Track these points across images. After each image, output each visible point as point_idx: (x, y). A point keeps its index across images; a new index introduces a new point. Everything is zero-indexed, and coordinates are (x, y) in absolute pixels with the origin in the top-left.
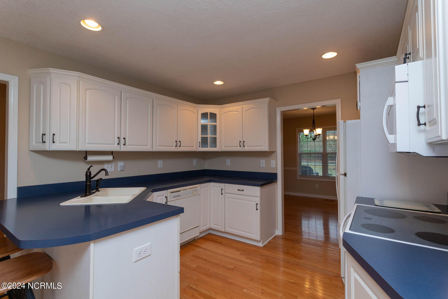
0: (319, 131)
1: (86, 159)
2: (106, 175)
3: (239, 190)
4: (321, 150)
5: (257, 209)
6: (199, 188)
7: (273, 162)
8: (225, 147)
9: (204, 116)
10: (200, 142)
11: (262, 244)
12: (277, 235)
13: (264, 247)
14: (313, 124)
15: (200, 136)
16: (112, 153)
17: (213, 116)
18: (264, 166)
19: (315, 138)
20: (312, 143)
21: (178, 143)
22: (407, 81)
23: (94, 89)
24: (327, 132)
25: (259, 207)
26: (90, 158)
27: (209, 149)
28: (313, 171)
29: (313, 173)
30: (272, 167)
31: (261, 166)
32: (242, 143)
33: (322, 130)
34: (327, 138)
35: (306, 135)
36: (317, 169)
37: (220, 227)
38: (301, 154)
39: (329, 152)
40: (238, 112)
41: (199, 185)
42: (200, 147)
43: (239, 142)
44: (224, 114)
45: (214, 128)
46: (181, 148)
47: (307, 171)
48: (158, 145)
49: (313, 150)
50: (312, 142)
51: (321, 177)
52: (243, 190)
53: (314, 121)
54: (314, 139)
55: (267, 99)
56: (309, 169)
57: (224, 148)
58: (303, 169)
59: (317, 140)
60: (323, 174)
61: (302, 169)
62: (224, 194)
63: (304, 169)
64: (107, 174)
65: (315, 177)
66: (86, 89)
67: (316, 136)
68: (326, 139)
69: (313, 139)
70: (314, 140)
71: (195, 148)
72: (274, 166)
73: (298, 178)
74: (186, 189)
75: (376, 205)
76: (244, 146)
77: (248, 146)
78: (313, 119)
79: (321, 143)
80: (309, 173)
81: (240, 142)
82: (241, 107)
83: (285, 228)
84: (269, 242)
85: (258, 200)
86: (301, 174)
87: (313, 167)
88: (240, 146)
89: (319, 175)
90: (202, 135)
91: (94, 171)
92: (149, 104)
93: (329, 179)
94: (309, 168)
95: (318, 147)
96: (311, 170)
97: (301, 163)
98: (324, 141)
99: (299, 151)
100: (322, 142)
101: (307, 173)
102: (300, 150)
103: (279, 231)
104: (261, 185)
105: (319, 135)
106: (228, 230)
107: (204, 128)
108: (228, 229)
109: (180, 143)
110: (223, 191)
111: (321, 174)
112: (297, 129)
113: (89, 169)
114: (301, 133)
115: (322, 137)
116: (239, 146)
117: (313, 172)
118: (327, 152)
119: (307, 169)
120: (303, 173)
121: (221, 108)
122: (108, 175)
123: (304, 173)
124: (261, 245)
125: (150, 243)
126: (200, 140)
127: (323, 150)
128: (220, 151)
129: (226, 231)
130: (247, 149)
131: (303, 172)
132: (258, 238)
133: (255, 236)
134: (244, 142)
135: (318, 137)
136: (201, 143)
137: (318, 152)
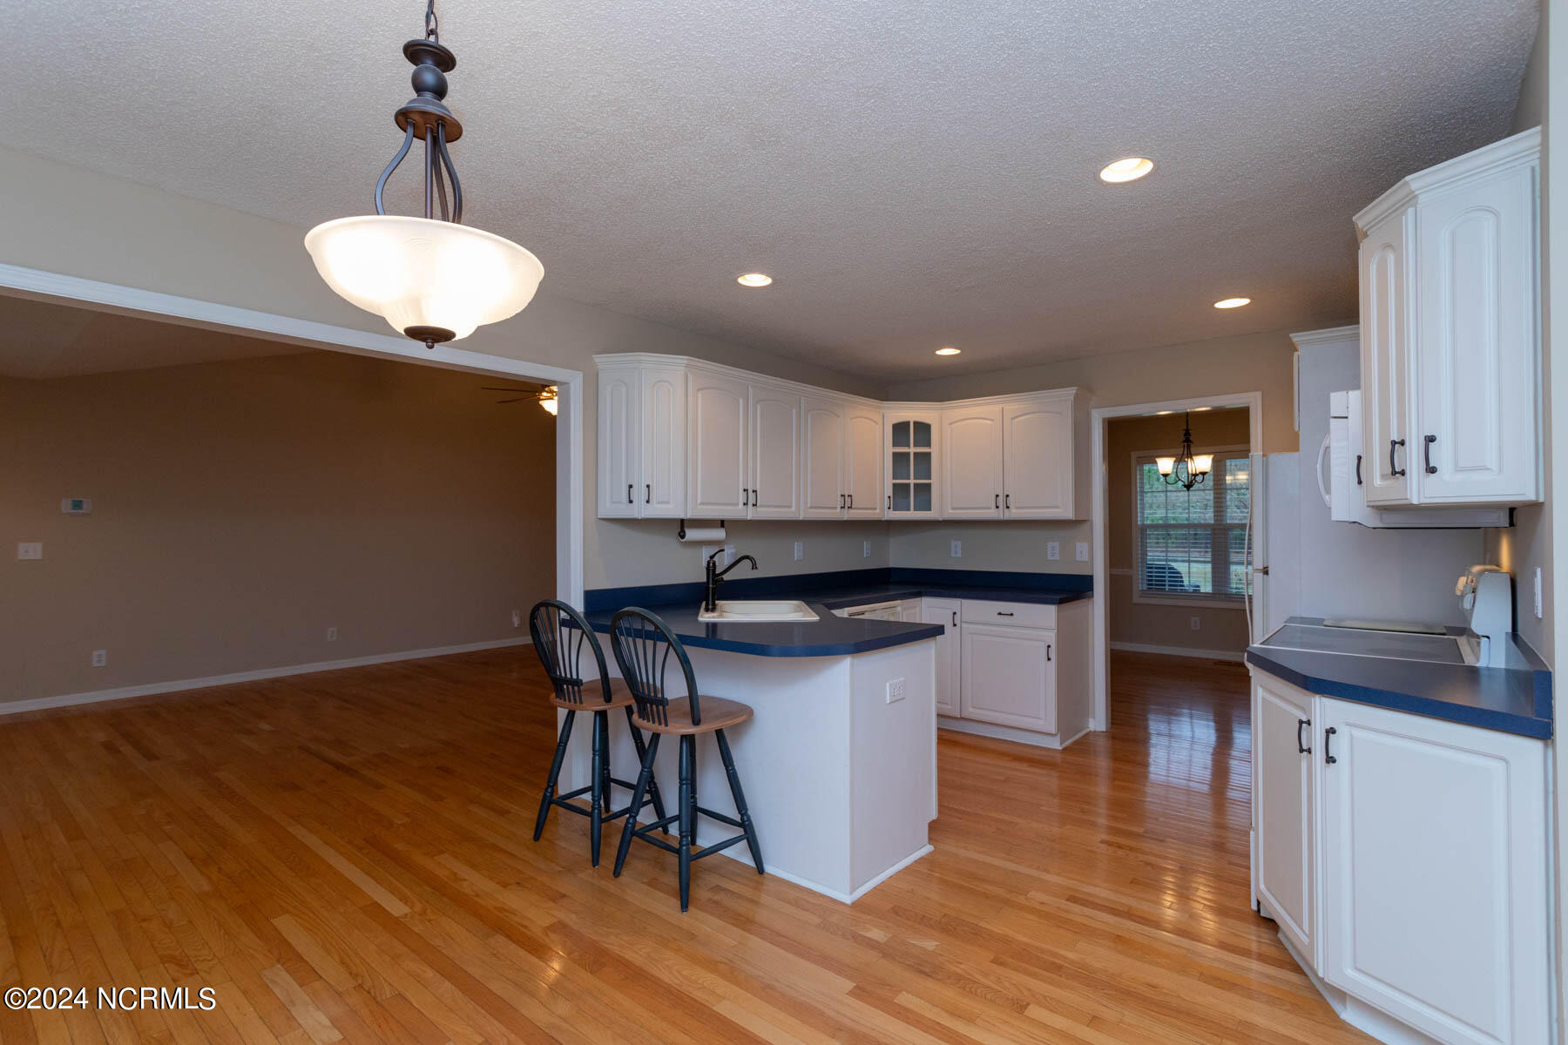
0: (1202, 463)
1: (683, 537)
2: (753, 569)
3: (1000, 614)
4: (1209, 517)
5: (1049, 659)
6: (899, 609)
7: (1081, 548)
8: (953, 509)
9: (900, 430)
10: (891, 496)
11: (1061, 744)
12: (1092, 730)
13: (1063, 749)
14: (1184, 442)
15: (889, 482)
16: (722, 523)
17: (923, 430)
18: (1057, 557)
19: (1192, 482)
20: (1183, 495)
21: (847, 501)
22: (1347, 418)
23: (712, 388)
24: (1228, 462)
25: (1053, 655)
26: (691, 534)
27: (912, 514)
28: (1181, 577)
29: (1183, 586)
30: (1078, 559)
31: (1049, 558)
32: (1003, 500)
33: (1214, 461)
34: (1229, 479)
35: (1165, 475)
36: (1196, 573)
37: (950, 707)
38: (1144, 528)
39: (1237, 522)
40: (992, 420)
41: (899, 601)
42: (889, 508)
43: (994, 497)
44: (951, 424)
45: (925, 459)
46: (851, 511)
47: (1164, 580)
48: (809, 505)
49: (1180, 516)
50: (1182, 493)
51: (1206, 596)
52: (1012, 615)
53: (1187, 433)
54: (1188, 486)
55: (1072, 391)
56: (1169, 573)
57: (951, 511)
58: (1152, 572)
59: (1196, 486)
60: (1213, 586)
61: (1149, 572)
62: (958, 625)
63: (1156, 572)
64: (754, 567)
65: (1186, 595)
66: (698, 390)
67: (1196, 475)
68: (1226, 484)
69: (1185, 486)
70: (1188, 490)
71: (878, 511)
72: (1086, 558)
73: (1136, 599)
74: (875, 610)
75: (1326, 626)
76: (1008, 507)
77: (1018, 508)
78: (1185, 427)
79: (1210, 496)
80: (1170, 585)
81: (997, 496)
82: (998, 408)
83: (1112, 719)
84: (1076, 743)
85: (1051, 637)
86: (1145, 587)
87: (1181, 567)
88: (997, 507)
89: (1203, 590)
90: (894, 478)
91: (723, 562)
92: (794, 411)
93: (1233, 601)
94: (1169, 568)
95: (1198, 507)
96: (1176, 576)
97: (1144, 554)
98: (1220, 488)
99: (1139, 519)
100: (1212, 492)
101: (1165, 585)
102: (1143, 517)
103: (1098, 721)
104: (1061, 602)
105: (1204, 474)
106: (971, 712)
107: (900, 460)
108: (971, 710)
109: (850, 500)
110: (957, 617)
111: (1207, 588)
112: (1134, 455)
113: (712, 557)
114: (1146, 467)
115: (1212, 478)
116: (994, 506)
117: (1182, 582)
118: (1228, 522)
119: (1164, 573)
120: (1152, 585)
121: (942, 409)
122: (756, 568)
123: (1156, 585)
124: (1056, 744)
125: (903, 679)
126: (889, 491)
127: (1215, 516)
128: (941, 519)
129: (965, 715)
130: (1015, 513)
131: (1151, 580)
132: (1052, 729)
133: (1041, 722)
134: (1007, 496)
135: (1199, 478)
136: (892, 498)
137: (1196, 522)
